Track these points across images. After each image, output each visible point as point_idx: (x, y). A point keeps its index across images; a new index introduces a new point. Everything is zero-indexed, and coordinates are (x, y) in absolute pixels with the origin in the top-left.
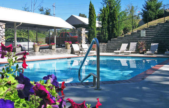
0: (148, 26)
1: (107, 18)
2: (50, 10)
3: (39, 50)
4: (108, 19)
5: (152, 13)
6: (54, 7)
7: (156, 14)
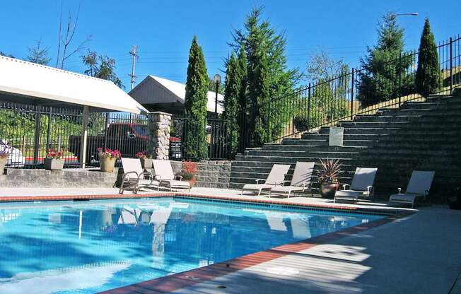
0: (352, 116)
1: (237, 87)
2: (113, 61)
3: (5, 170)
4: (242, 91)
5: (386, 83)
6: (134, 55)
7: (398, 87)
